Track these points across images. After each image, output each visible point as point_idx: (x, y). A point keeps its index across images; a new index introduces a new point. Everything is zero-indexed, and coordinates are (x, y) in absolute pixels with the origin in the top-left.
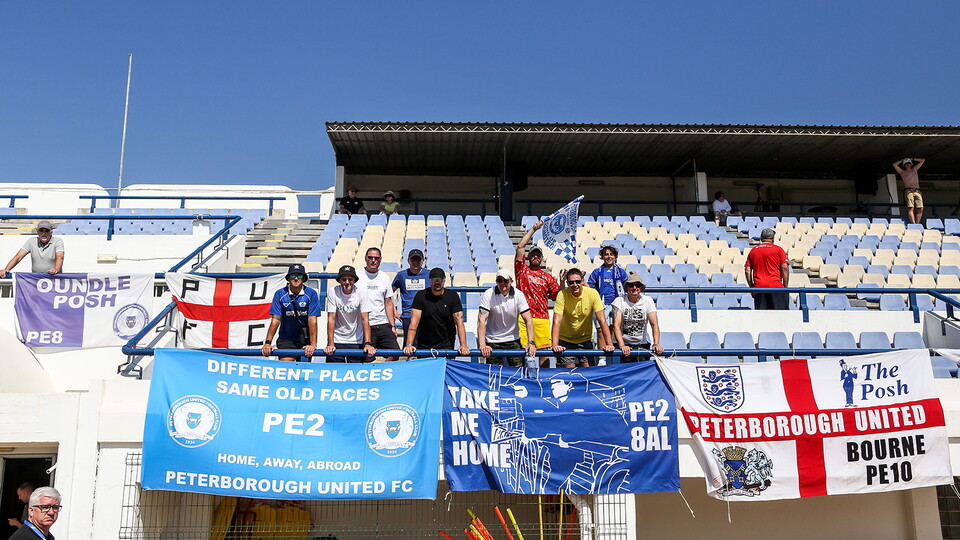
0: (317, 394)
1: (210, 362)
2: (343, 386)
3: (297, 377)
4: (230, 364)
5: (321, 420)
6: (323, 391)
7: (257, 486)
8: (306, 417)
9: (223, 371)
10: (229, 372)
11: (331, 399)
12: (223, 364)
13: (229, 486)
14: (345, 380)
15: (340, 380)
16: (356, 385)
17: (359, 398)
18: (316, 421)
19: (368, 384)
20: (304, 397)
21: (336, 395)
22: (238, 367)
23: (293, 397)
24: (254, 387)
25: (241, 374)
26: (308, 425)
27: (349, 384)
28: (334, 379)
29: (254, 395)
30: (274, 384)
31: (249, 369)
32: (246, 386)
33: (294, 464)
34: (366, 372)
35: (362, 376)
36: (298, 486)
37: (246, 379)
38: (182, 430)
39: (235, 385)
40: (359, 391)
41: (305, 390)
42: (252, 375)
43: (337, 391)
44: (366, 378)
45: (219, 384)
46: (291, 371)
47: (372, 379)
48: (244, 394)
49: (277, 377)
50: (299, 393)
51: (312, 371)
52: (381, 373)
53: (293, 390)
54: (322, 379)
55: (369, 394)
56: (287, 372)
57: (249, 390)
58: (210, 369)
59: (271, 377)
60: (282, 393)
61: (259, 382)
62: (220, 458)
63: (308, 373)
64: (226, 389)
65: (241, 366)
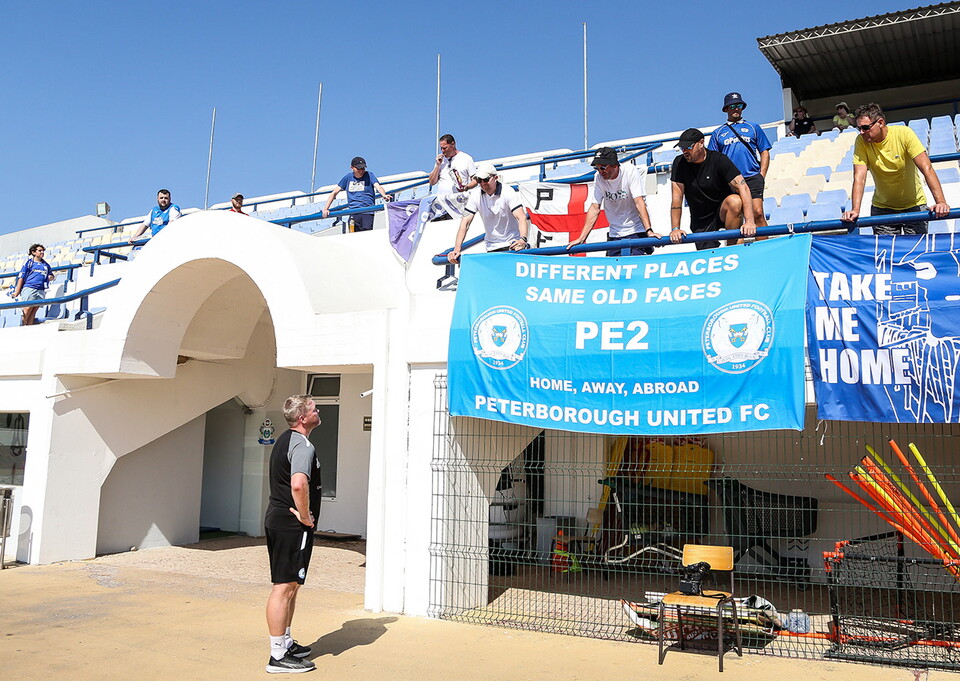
0: (642, 294)
1: (519, 265)
2: (673, 283)
3: (617, 276)
4: (540, 266)
5: (645, 328)
6: (649, 290)
7: (576, 417)
8: (626, 325)
9: (533, 275)
10: (540, 276)
11: (659, 300)
12: (533, 266)
13: (545, 416)
14: (676, 274)
15: (670, 275)
16: (690, 279)
17: (694, 296)
18: (638, 329)
19: (706, 278)
20: (625, 300)
21: (666, 294)
22: (549, 269)
23: (612, 301)
24: (567, 292)
25: (552, 277)
26: (628, 336)
27: (682, 279)
28: (663, 275)
29: (567, 301)
30: (589, 286)
31: (561, 270)
32: (558, 291)
33: (616, 389)
34: (703, 261)
35: (699, 267)
36: (624, 416)
37: (559, 283)
38: (487, 348)
39: (547, 290)
40: (695, 287)
41: (626, 291)
42: (565, 277)
43: (666, 290)
44: (703, 270)
45: (529, 291)
46: (610, 269)
47: (711, 270)
48: (556, 301)
49: (594, 278)
50: (619, 296)
51: (635, 266)
52: (723, 261)
53: (613, 292)
54: (647, 276)
55: (707, 291)
56: (605, 270)
57: (562, 296)
58: (519, 274)
59: (587, 278)
60: (600, 297)
61: (573, 285)
62: (533, 382)
63: (630, 269)
64: (536, 296)
65: (553, 267)
